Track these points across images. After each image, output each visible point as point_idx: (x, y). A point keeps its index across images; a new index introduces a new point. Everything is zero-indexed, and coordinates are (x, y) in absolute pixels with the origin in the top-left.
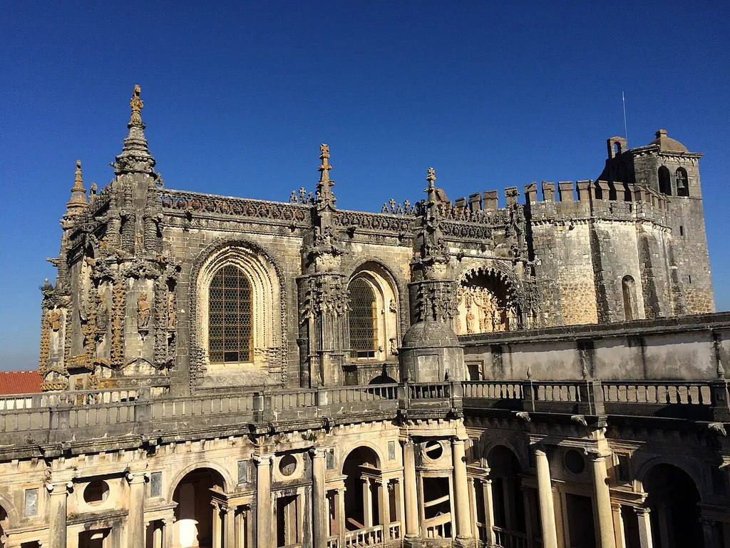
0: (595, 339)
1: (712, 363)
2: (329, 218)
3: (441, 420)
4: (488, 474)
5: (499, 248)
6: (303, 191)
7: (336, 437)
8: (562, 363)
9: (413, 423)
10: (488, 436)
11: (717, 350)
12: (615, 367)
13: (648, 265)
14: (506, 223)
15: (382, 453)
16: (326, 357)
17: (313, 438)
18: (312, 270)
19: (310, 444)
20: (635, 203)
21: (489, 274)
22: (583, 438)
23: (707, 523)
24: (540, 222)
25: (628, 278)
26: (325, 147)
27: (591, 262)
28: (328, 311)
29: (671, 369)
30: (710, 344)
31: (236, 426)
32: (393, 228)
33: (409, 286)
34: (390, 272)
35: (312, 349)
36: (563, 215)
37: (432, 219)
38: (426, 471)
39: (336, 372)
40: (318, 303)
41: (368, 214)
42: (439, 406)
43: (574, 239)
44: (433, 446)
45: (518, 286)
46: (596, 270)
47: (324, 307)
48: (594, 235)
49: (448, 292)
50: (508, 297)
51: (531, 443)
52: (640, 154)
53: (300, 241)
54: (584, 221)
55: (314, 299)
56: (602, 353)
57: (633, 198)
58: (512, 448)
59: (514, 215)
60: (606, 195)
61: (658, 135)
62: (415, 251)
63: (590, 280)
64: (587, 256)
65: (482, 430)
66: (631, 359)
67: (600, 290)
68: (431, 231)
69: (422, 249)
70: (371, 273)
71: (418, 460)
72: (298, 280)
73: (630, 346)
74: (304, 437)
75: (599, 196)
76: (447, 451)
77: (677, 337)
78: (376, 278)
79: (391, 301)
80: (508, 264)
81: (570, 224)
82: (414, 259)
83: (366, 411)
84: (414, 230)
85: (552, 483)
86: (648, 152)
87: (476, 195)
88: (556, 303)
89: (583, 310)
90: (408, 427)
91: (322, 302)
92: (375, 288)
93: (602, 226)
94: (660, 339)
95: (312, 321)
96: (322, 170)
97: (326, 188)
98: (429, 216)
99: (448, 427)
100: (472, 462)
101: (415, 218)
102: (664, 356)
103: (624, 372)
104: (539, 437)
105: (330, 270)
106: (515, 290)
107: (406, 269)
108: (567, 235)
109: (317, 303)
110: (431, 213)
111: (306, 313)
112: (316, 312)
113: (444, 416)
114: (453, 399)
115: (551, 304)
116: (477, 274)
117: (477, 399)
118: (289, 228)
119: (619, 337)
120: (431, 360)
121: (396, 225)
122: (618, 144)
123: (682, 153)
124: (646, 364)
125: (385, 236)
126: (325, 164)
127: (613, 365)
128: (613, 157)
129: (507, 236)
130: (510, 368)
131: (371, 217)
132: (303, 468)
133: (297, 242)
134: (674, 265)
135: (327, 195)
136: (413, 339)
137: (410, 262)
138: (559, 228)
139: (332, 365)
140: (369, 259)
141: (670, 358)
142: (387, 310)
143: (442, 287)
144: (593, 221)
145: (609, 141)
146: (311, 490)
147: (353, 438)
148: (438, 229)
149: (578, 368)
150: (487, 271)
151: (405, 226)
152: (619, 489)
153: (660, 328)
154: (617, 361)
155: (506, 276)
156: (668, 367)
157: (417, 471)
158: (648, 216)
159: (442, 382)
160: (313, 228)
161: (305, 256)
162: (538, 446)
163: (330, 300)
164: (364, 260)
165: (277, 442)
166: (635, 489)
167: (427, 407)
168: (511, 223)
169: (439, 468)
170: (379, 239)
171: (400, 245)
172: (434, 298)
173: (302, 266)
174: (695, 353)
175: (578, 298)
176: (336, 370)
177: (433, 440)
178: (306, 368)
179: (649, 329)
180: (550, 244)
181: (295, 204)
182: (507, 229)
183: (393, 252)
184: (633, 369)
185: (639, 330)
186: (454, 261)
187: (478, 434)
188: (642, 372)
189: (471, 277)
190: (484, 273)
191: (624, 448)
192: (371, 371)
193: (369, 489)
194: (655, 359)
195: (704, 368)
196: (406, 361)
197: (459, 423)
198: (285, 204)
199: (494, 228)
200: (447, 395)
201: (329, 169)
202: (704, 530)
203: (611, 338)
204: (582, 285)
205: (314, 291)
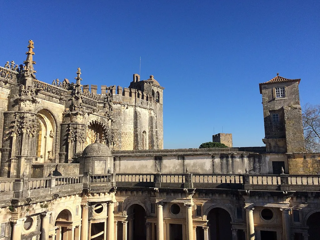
0: (164, 156)
1: (211, 167)
2: (31, 81)
3: (107, 193)
4: (126, 218)
5: (100, 112)
6: (13, 63)
7: (54, 205)
8: (146, 166)
9: (91, 195)
10: (129, 200)
11: (213, 162)
12: (171, 168)
13: (152, 128)
14: (105, 101)
15: (73, 213)
16: (23, 160)
17: (46, 206)
18: (16, 109)
19: (44, 210)
20: (149, 102)
21: (99, 123)
22: (184, 199)
23: (234, 230)
24: (116, 103)
25: (144, 132)
26: (32, 42)
27: (133, 123)
28: (27, 133)
29: (194, 169)
30: (211, 160)
31: (5, 201)
32: (57, 94)
33: (61, 125)
34: (53, 116)
35: (13, 154)
36: (125, 102)
37: (78, 93)
38: (94, 220)
39: (28, 168)
40: (21, 128)
41: (46, 84)
42: (105, 186)
43: (128, 113)
44: (98, 207)
45: (109, 131)
46: (135, 127)
47: (24, 131)
48: (136, 113)
49: (83, 130)
50: (103, 135)
51: (156, 202)
52: (147, 83)
53: (8, 91)
54: (132, 106)
55: (17, 126)
56: (165, 162)
57: (149, 100)
58: (142, 205)
59: (109, 98)
60: (141, 96)
61: (151, 77)
62: (66, 107)
63: (132, 131)
64: (132, 121)
65: (126, 197)
66: (178, 165)
67: (136, 136)
68: (77, 99)
69: (71, 107)
70: (42, 115)
71: (90, 214)
72: (5, 114)
73: (178, 159)
74: (42, 206)
75: (139, 97)
76: (105, 209)
77: (198, 157)
78: (44, 119)
79: (51, 132)
80: (106, 120)
81: (127, 106)
82: (65, 111)
83: (69, 190)
84: (67, 97)
85: (164, 219)
86: (149, 83)
87: (87, 86)
88: (120, 139)
89: (128, 144)
90: (87, 197)
91: (24, 128)
92: (42, 124)
93: (138, 109)
94: (191, 157)
95: (15, 139)
96: (29, 54)
97: (30, 64)
98: (76, 91)
99: (109, 196)
100: (118, 213)
101: (67, 91)
102: (192, 164)
103: (175, 170)
104: (161, 199)
105: (30, 110)
106: (107, 132)
107: (61, 116)
108: (125, 111)
109: (19, 128)
110: (78, 90)
111: (10, 133)
112: (18, 133)
113: (108, 191)
114: (112, 183)
115: (117, 140)
116: (94, 123)
117: (125, 182)
118: (4, 82)
119: (174, 155)
120: (102, 163)
121: (58, 93)
122: (137, 77)
123: (159, 86)
124: (185, 167)
125: (53, 97)
126: (31, 52)
127: (170, 167)
128: (135, 82)
129: (104, 107)
130: (119, 168)
131: (47, 86)
132: (37, 225)
133: (7, 91)
134: (157, 129)
135: (31, 68)
136: (92, 152)
137: (63, 113)
138: (123, 107)
139: (26, 164)
140: (44, 108)
141: (194, 165)
142: (48, 136)
143: (80, 127)
144: (136, 106)
145: (134, 75)
146: (39, 237)
147: (61, 205)
148: (80, 99)
149: (154, 168)
150: (98, 122)
151: (62, 94)
152: (196, 220)
153: (191, 153)
154: (172, 166)
155: (105, 126)
156: (193, 168)
157: (89, 220)
158: (153, 108)
159: (106, 174)
160: (19, 85)
161: (12, 100)
162: (160, 203)
163: (29, 127)
164: (42, 108)
165: (28, 210)
166: (204, 219)
167: (100, 186)
168: (107, 101)
169: (100, 218)
170: (50, 98)
171: (59, 103)
172: (76, 132)
173: (8, 106)
174: (204, 163)
175: (127, 138)
176: (28, 167)
177: (99, 204)
178: (6, 165)
179: (186, 153)
180: (119, 114)
181: (8, 69)
182: (105, 104)
183: (55, 106)
184: (178, 169)
185: (182, 153)
186: (86, 115)
187: (123, 199)
188: (183, 170)
189: (92, 124)
190: (97, 123)
191: (200, 202)
192: (50, 168)
193: (60, 233)
194: (188, 165)
195: (208, 169)
196: (87, 163)
197: (113, 194)
198: (3, 68)
199: (99, 103)
200: (109, 181)
201: (33, 55)
202: (233, 233)
203: (171, 156)
204: (129, 133)
205: (18, 121)
